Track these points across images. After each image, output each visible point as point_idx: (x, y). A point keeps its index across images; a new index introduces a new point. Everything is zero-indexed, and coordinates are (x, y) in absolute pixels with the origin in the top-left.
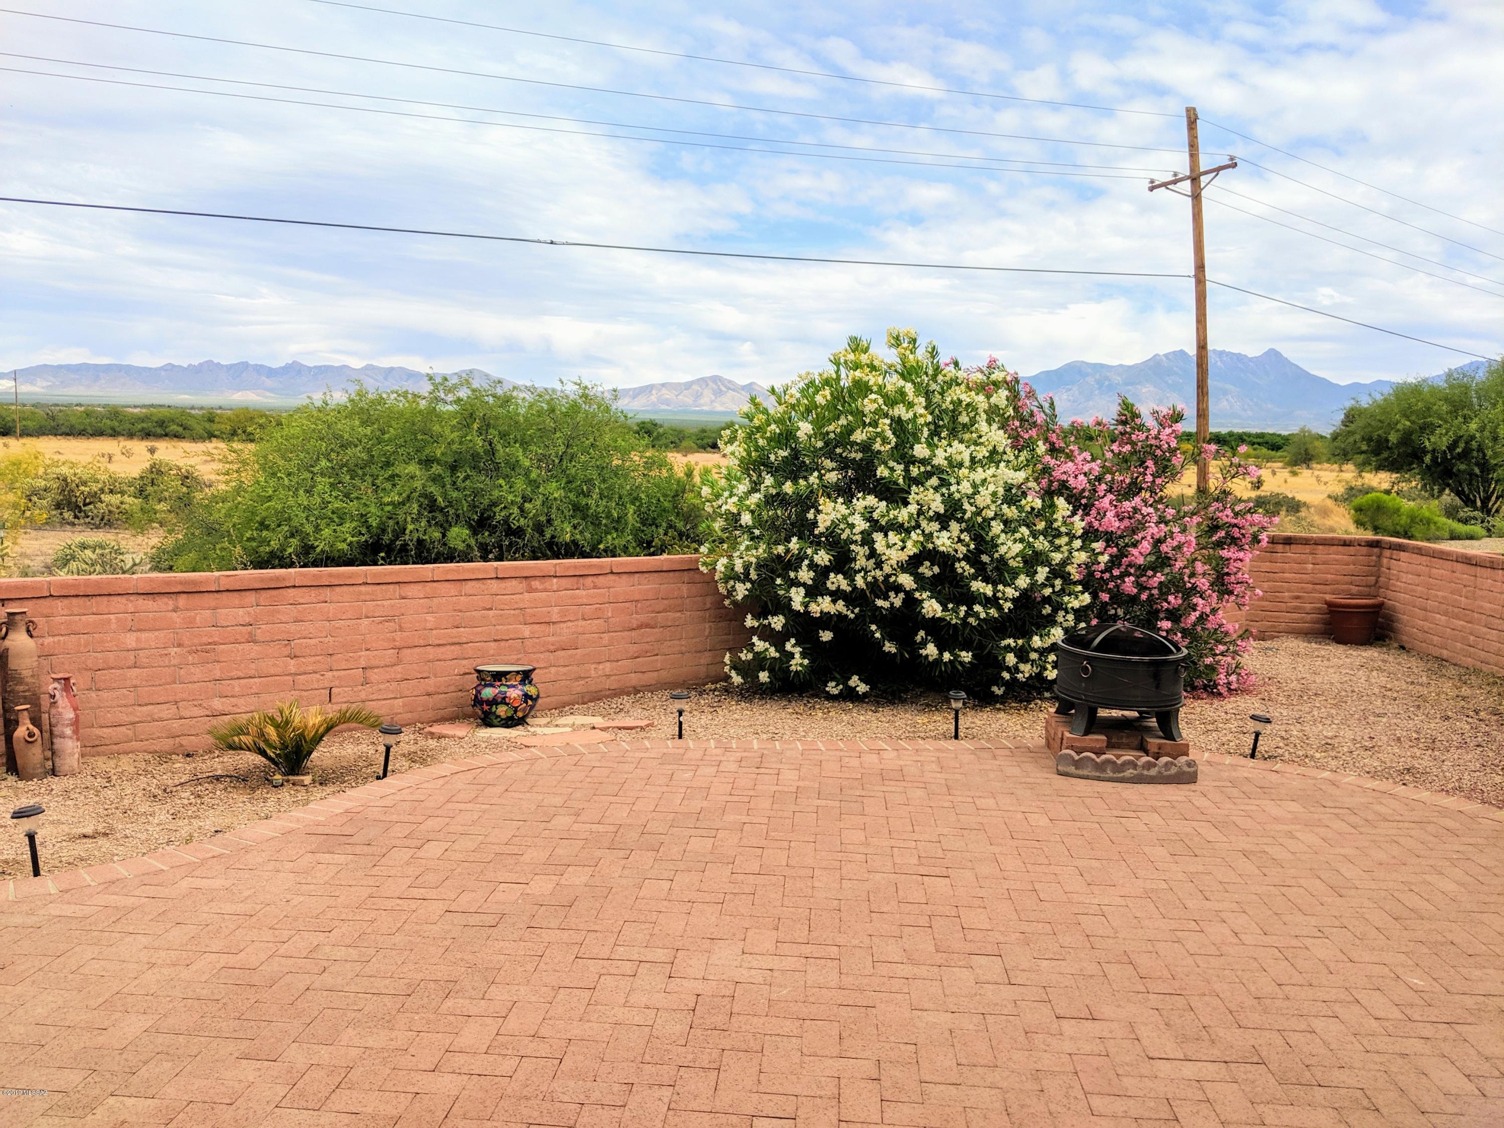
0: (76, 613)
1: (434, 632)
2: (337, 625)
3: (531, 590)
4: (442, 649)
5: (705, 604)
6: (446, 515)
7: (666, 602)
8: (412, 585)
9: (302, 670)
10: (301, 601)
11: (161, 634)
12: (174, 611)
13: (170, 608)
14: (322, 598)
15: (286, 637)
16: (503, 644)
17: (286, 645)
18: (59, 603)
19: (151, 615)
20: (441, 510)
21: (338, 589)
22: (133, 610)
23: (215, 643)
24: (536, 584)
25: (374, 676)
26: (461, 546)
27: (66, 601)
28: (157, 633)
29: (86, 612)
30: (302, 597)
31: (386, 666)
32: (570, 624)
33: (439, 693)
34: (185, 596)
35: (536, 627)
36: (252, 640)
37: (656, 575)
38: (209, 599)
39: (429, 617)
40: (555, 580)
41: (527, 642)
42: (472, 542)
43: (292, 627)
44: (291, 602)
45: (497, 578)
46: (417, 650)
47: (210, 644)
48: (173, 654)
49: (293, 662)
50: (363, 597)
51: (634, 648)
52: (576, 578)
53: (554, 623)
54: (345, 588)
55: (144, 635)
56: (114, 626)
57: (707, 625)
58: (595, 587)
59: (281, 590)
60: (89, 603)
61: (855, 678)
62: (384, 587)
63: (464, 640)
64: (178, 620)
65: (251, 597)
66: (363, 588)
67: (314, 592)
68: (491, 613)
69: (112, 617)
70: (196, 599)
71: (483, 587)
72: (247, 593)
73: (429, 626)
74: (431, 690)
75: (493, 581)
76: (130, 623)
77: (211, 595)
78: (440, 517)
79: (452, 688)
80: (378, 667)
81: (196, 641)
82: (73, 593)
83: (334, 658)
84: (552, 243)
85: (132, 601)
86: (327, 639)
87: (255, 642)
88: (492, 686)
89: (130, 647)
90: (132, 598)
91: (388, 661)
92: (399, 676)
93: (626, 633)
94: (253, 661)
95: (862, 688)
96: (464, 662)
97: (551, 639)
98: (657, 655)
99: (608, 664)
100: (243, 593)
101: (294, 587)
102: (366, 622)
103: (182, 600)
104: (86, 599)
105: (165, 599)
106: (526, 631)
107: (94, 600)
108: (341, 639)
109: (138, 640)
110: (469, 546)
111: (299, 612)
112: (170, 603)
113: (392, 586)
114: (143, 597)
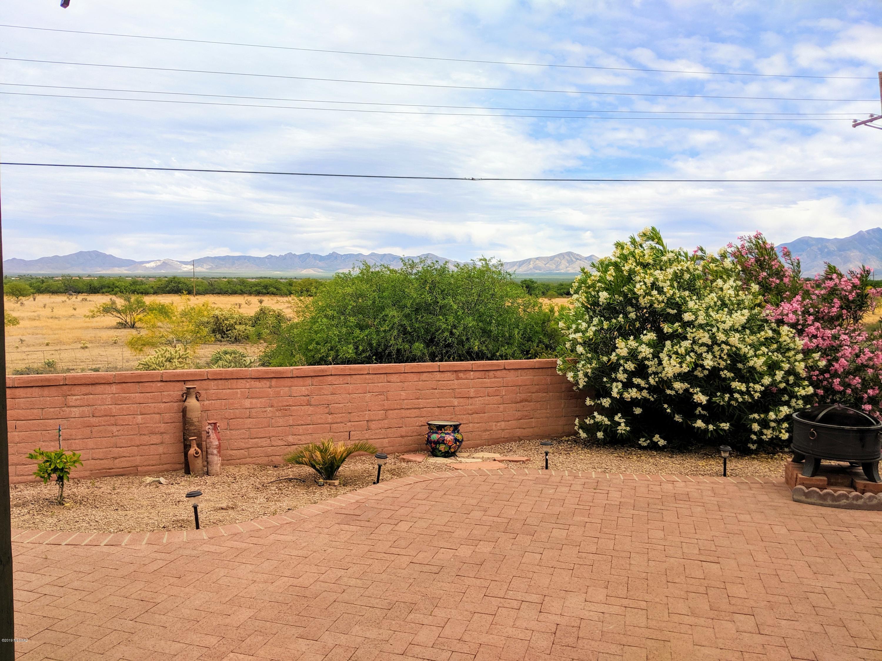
0: (220, 388)
1: (405, 401)
2: (354, 397)
3: (458, 378)
4: (409, 411)
5: (561, 388)
6: (412, 336)
7: (537, 387)
8: (393, 375)
9: (335, 421)
10: (335, 383)
11: (263, 400)
12: (270, 388)
13: (268, 386)
14: (345, 381)
15: (326, 402)
16: (442, 409)
17: (327, 407)
18: (212, 383)
19: (258, 390)
20: (410, 333)
21: (354, 377)
22: (249, 387)
23: (290, 406)
24: (461, 375)
25: (373, 425)
26: (419, 354)
27: (216, 382)
28: (261, 400)
29: (225, 388)
30: (335, 381)
31: (379, 420)
32: (481, 398)
33: (408, 436)
34: (275, 380)
35: (461, 400)
36: (309, 404)
37: (531, 370)
38: (288, 382)
39: (402, 393)
40: (472, 373)
41: (456, 408)
42: (426, 351)
43: (330, 397)
44: (329, 383)
45: (439, 371)
46: (396, 411)
47: (287, 406)
48: (268, 411)
49: (330, 416)
50: (367, 381)
51: (519, 414)
52: (484, 372)
53: (471, 398)
54: (358, 376)
55: (254, 401)
56: (239, 395)
57: (563, 401)
58: (495, 377)
59: (324, 377)
60: (227, 383)
61: (657, 436)
62: (378, 376)
63: (422, 406)
64: (272, 393)
65: (309, 381)
66: (367, 376)
67: (341, 378)
68: (436, 391)
69: (238, 390)
70: (282, 382)
71: (431, 376)
72: (307, 379)
73: (402, 398)
74: (403, 434)
75: (437, 373)
76: (247, 394)
77: (289, 379)
78: (409, 338)
79: (415, 434)
80: (375, 420)
81: (280, 404)
82: (219, 377)
83: (352, 414)
84: (473, 179)
85: (248, 382)
86: (348, 404)
87: (310, 405)
88: (436, 433)
89: (247, 407)
90: (249, 380)
91: (380, 417)
92: (386, 426)
93: (514, 405)
94: (309, 415)
95: (662, 442)
96: (422, 419)
97: (470, 407)
98: (532, 418)
99: (503, 423)
100: (305, 378)
101: (331, 375)
102: (369, 395)
103: (274, 382)
104: (226, 381)
105: (265, 381)
106: (456, 402)
107: (229, 381)
108: (355, 404)
109: (251, 403)
110: (424, 354)
111: (333, 389)
112: (268, 383)
113: (382, 376)
114: (254, 380)
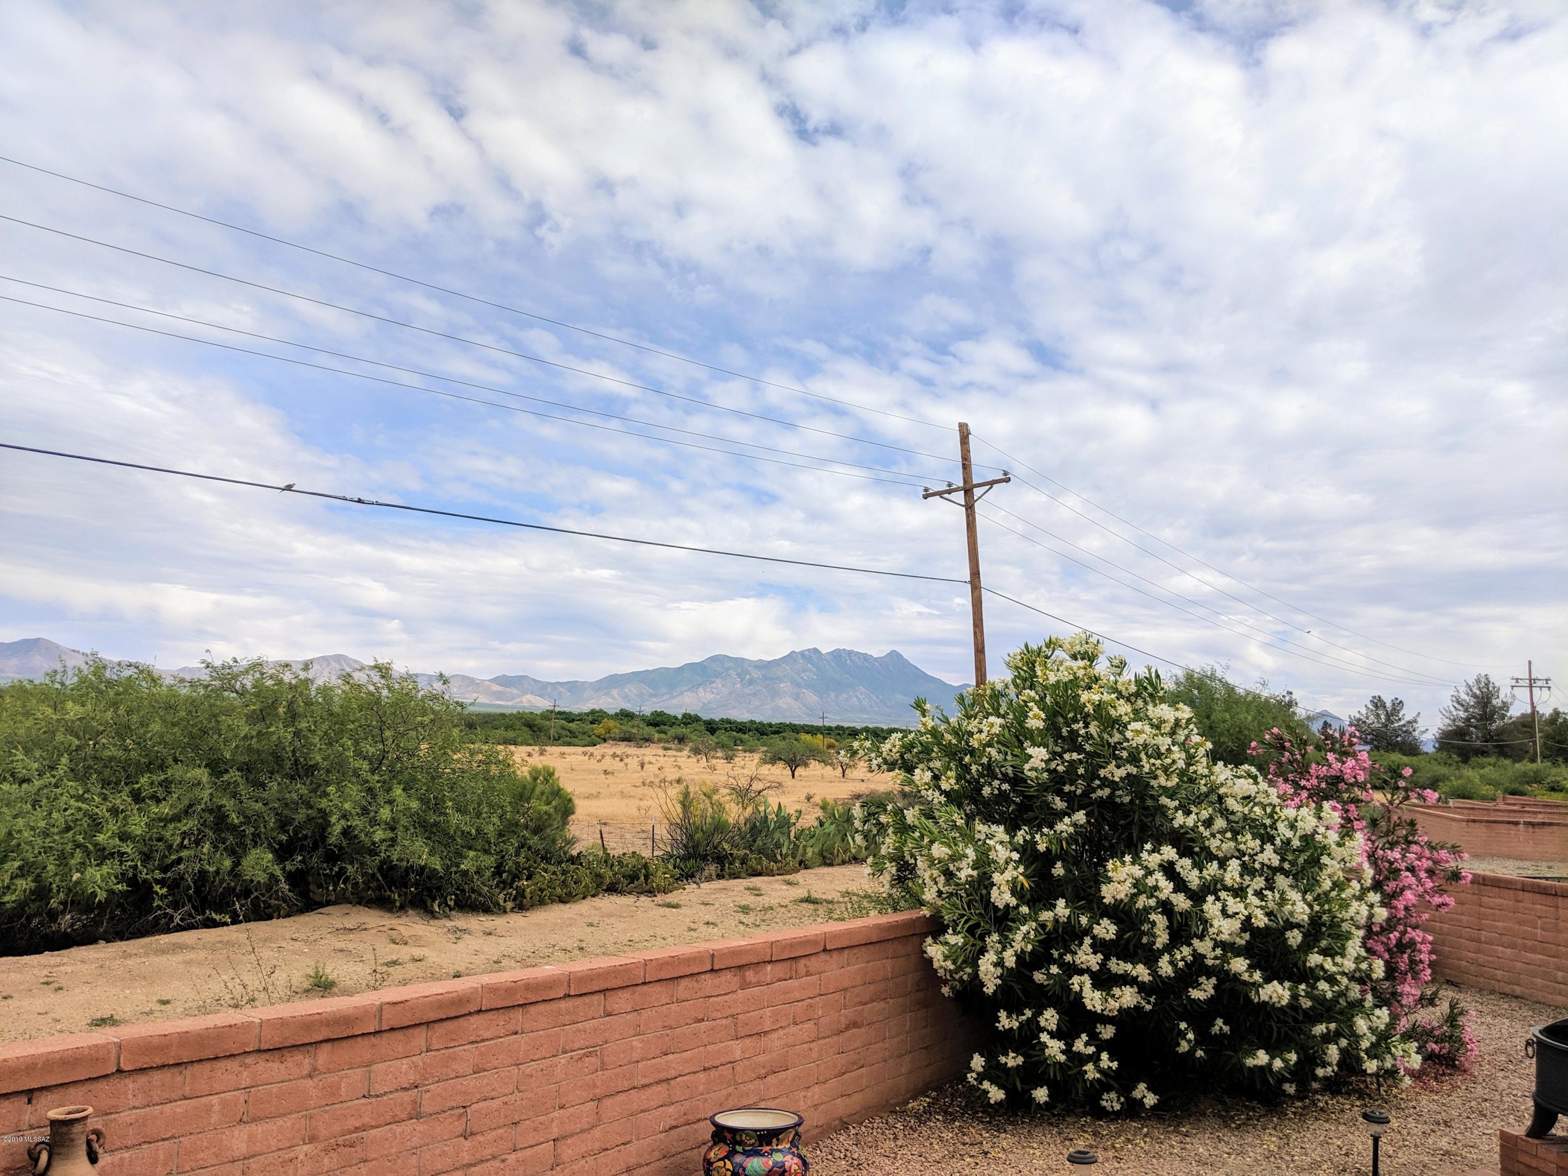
0: (156, 1099)
1: (640, 1065)
2: (528, 1071)
3: (745, 985)
4: (648, 1092)
5: (907, 986)
6: (243, 835)
7: (872, 987)
8: (620, 993)
9: (478, 1156)
10: (486, 1035)
11: (286, 1123)
12: (310, 1076)
13: (305, 1072)
14: (511, 1027)
15: (459, 1100)
16: (713, 1073)
17: (460, 1116)
18: (130, 1085)
19: (274, 1088)
20: (234, 828)
21: (532, 1009)
22: (248, 1084)
23: (364, 1128)
24: (750, 975)
25: (568, 1151)
26: (262, 878)
27: (142, 1079)
28: (280, 1122)
29: (174, 1096)
30: (487, 1029)
31: (582, 1131)
32: (781, 1032)
33: (641, 1166)
34: (327, 1047)
35: (748, 1041)
36: (416, 1115)
37: (863, 949)
38: (363, 1049)
39: (636, 1043)
40: (769, 967)
41: (739, 1068)
42: (278, 873)
43: (470, 1082)
44: (472, 1038)
45: (712, 970)
46: (621, 1097)
47: (357, 1129)
48: (301, 1157)
49: (467, 1144)
50: (561, 1020)
51: (842, 1060)
52: (788, 963)
53: (765, 1033)
54: (541, 1008)
55: (259, 1129)
56: (215, 1118)
57: (908, 1016)
58: (808, 974)
59: (461, 1020)
62: (586, 999)
63: (673, 1073)
64: (314, 1093)
65: (420, 1038)
66: (563, 1004)
67: (500, 1019)
68: (702, 1025)
69: (214, 1100)
70: (345, 1051)
71: (695, 984)
72: (416, 1031)
73: (635, 1056)
74: (633, 1161)
75: (707, 976)
76: (242, 1108)
77: (366, 1042)
79: (657, 1155)
80: (571, 1135)
81: (337, 1128)
83: (519, 1128)
85: (247, 1066)
86: (512, 1098)
87: (418, 1116)
89: (237, 1154)
90: (249, 1060)
91: (585, 1122)
92: (597, 1145)
93: (835, 1038)
94: (413, 1150)
95: (1151, 1100)
96: (671, 1109)
97: (762, 1058)
98: (862, 1067)
99: (816, 1089)
100: (411, 1031)
101: (480, 1011)
102: (563, 1059)
103: (324, 1056)
105: (299, 1057)
106: (737, 1049)
108: (530, 1095)
109: (251, 1138)
111: (482, 1054)
112: (304, 1061)
113: (595, 998)
114: (266, 1056)
